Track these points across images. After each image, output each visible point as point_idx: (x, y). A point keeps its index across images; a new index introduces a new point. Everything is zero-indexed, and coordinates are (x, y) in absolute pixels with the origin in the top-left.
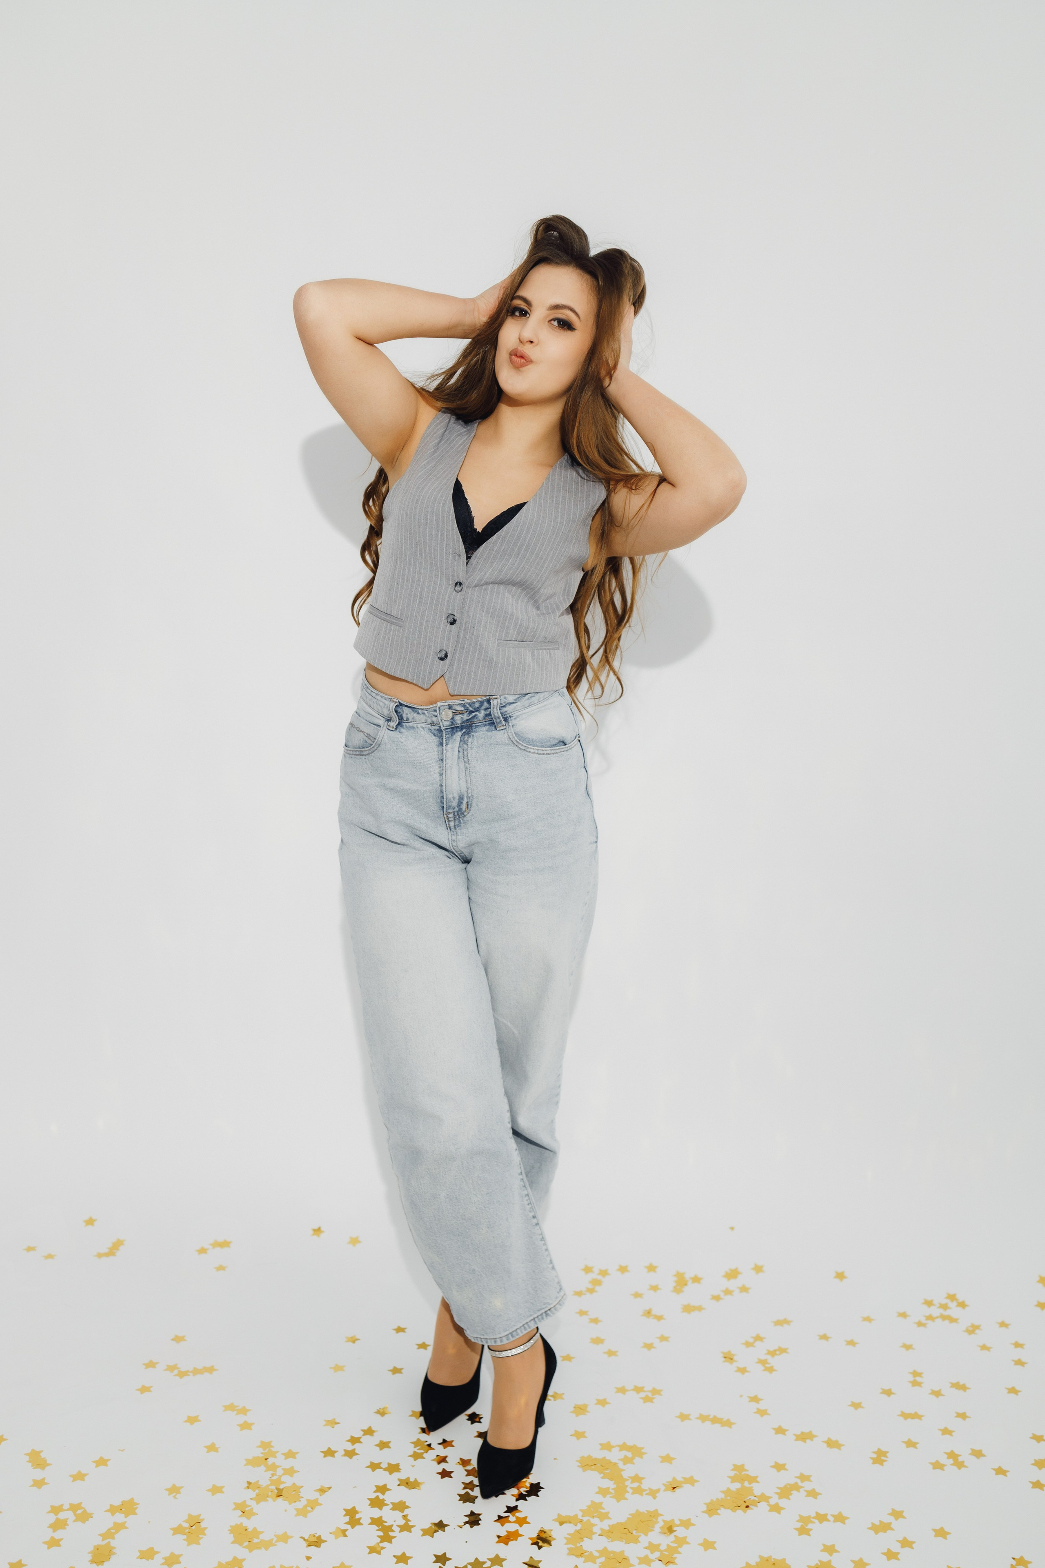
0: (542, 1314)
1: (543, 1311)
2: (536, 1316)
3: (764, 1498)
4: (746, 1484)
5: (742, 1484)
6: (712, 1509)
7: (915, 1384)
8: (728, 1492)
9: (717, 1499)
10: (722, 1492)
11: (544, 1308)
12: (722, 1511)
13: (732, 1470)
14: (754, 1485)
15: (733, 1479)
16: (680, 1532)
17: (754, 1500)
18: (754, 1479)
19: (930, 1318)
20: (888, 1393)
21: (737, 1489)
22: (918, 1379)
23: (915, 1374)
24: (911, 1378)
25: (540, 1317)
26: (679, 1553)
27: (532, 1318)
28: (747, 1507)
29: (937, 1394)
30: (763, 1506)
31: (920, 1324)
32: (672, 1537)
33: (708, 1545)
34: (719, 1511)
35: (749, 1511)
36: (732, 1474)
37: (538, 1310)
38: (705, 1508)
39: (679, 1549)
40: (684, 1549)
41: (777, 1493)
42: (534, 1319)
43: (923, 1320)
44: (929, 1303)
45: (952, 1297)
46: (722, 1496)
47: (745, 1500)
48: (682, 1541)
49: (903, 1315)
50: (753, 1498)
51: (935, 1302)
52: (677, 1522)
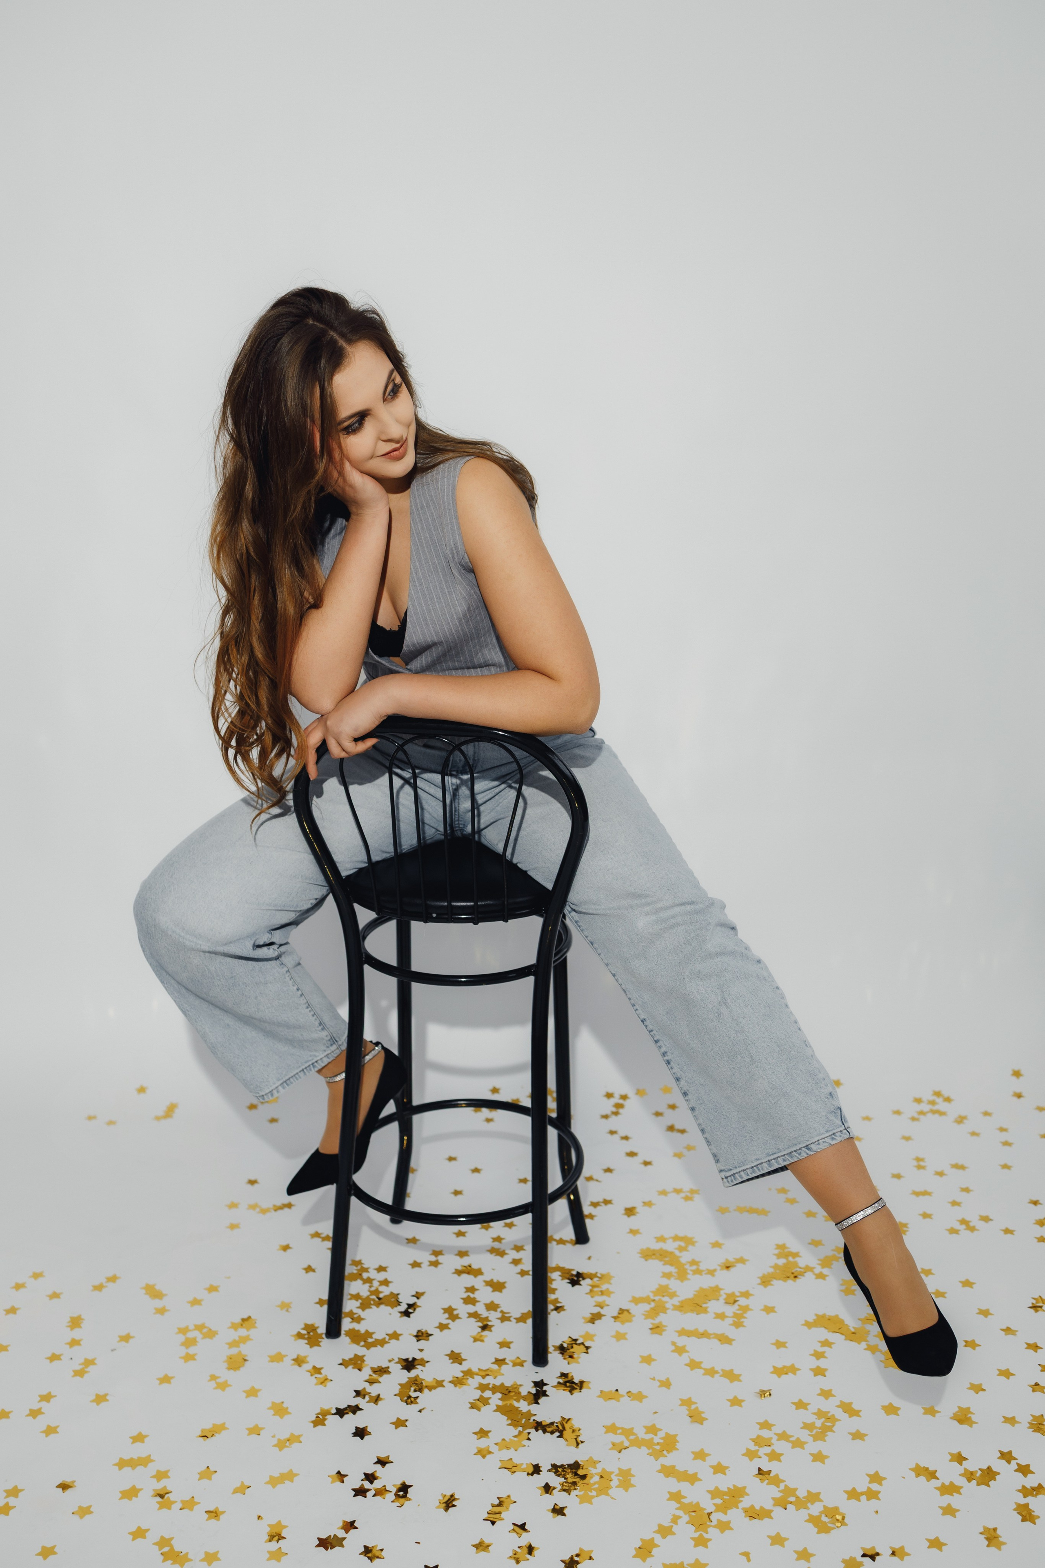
0: (309, 1066)
1: (310, 1063)
2: (304, 1067)
3: (809, 1269)
4: (791, 1259)
5: (787, 1259)
6: (765, 1281)
7: (920, 1167)
8: (776, 1266)
9: (768, 1273)
10: (771, 1267)
11: (310, 1060)
12: (775, 1282)
13: (776, 1249)
14: (797, 1259)
15: (779, 1256)
16: (742, 1301)
17: (800, 1272)
18: (796, 1255)
19: (921, 1113)
20: (898, 1176)
21: (784, 1264)
22: (922, 1164)
23: (918, 1159)
24: (915, 1163)
25: (308, 1068)
26: (745, 1318)
27: (301, 1069)
28: (796, 1277)
29: (941, 1174)
30: (809, 1275)
31: (913, 1119)
32: (736, 1306)
33: (769, 1310)
34: (772, 1283)
35: (798, 1280)
36: (777, 1252)
37: (305, 1062)
38: (759, 1281)
39: (745, 1315)
40: (748, 1314)
41: (818, 1264)
42: (303, 1070)
43: (916, 1116)
44: (918, 1101)
45: (938, 1094)
46: (771, 1270)
47: (793, 1271)
48: (746, 1309)
49: (898, 1112)
50: (799, 1270)
51: (924, 1099)
52: (738, 1294)
